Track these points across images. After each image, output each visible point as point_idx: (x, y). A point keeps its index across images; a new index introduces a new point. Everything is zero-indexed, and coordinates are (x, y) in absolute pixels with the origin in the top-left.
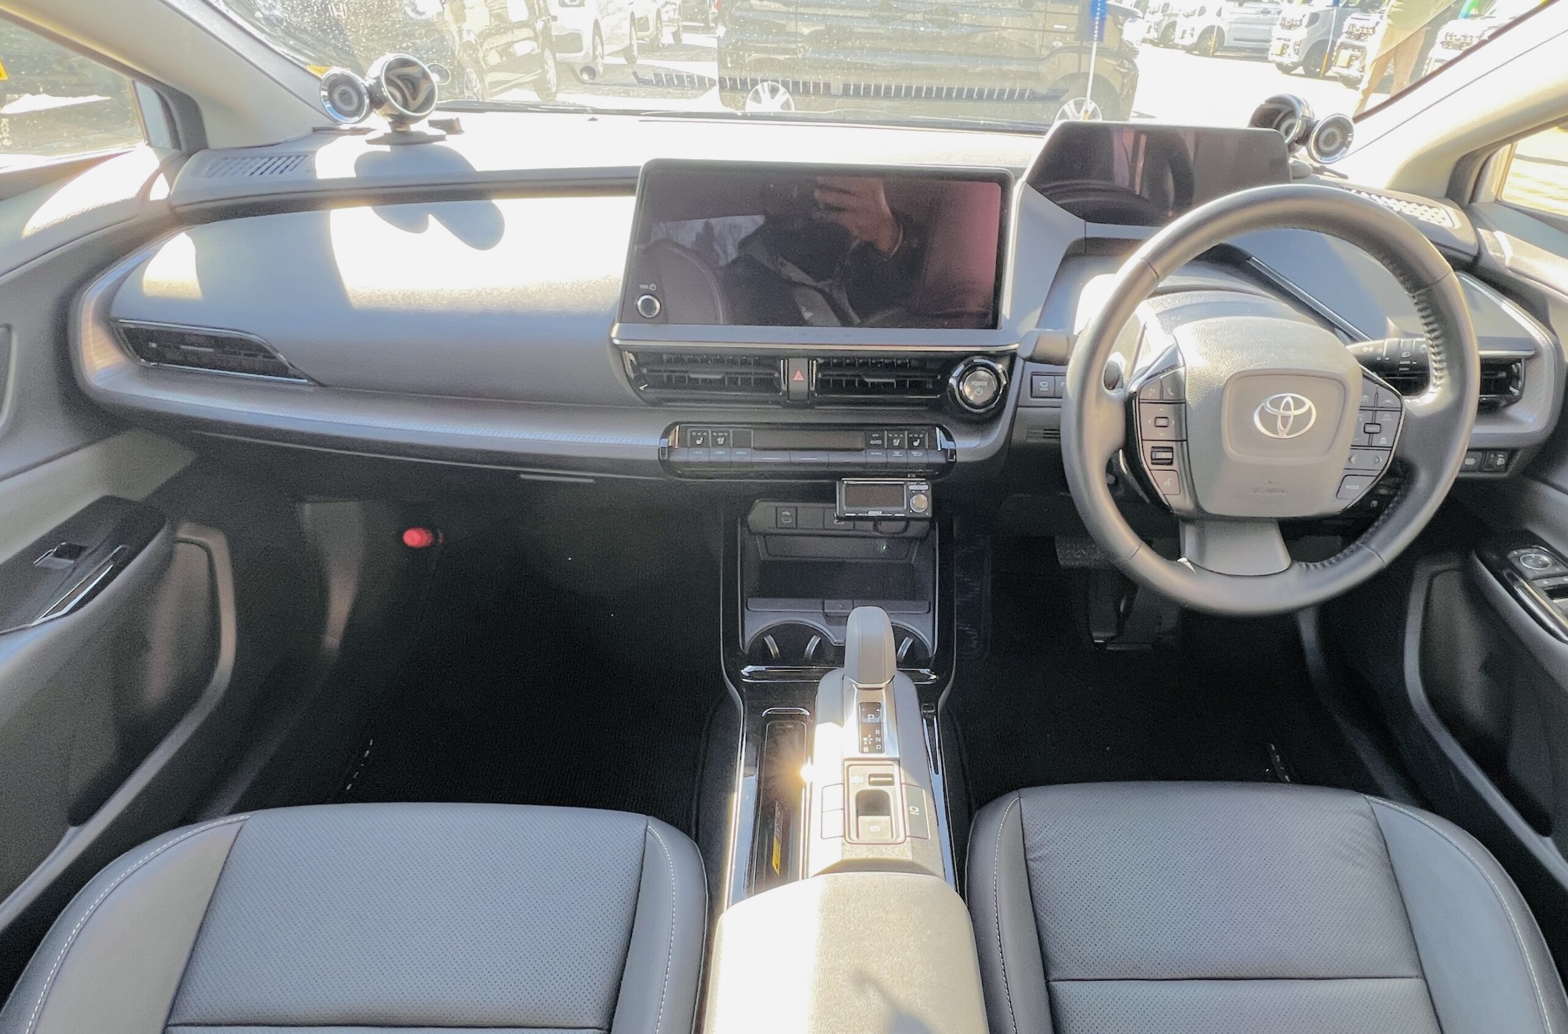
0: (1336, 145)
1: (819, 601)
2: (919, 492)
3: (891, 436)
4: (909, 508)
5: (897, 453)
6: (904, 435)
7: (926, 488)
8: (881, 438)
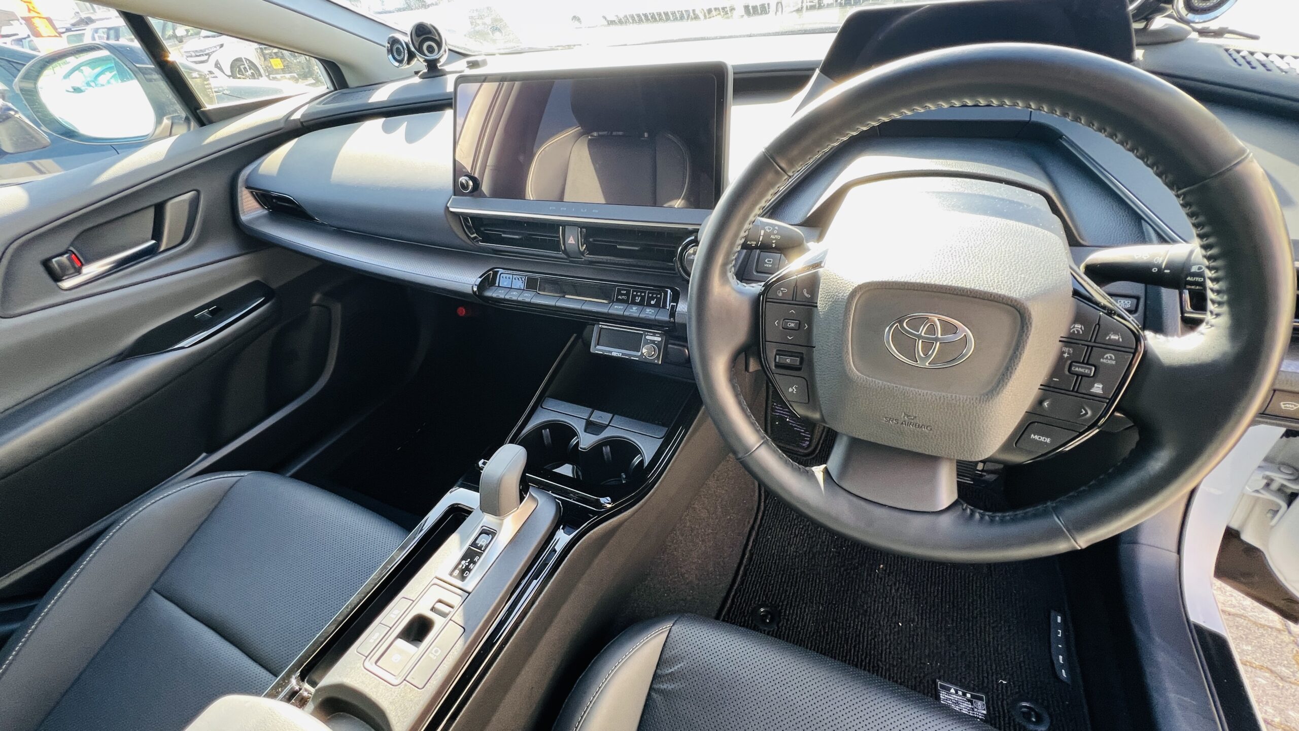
1: (590, 410)
2: (653, 342)
3: (635, 293)
4: (642, 354)
5: (635, 308)
6: (645, 294)
7: (659, 339)
8: (627, 294)
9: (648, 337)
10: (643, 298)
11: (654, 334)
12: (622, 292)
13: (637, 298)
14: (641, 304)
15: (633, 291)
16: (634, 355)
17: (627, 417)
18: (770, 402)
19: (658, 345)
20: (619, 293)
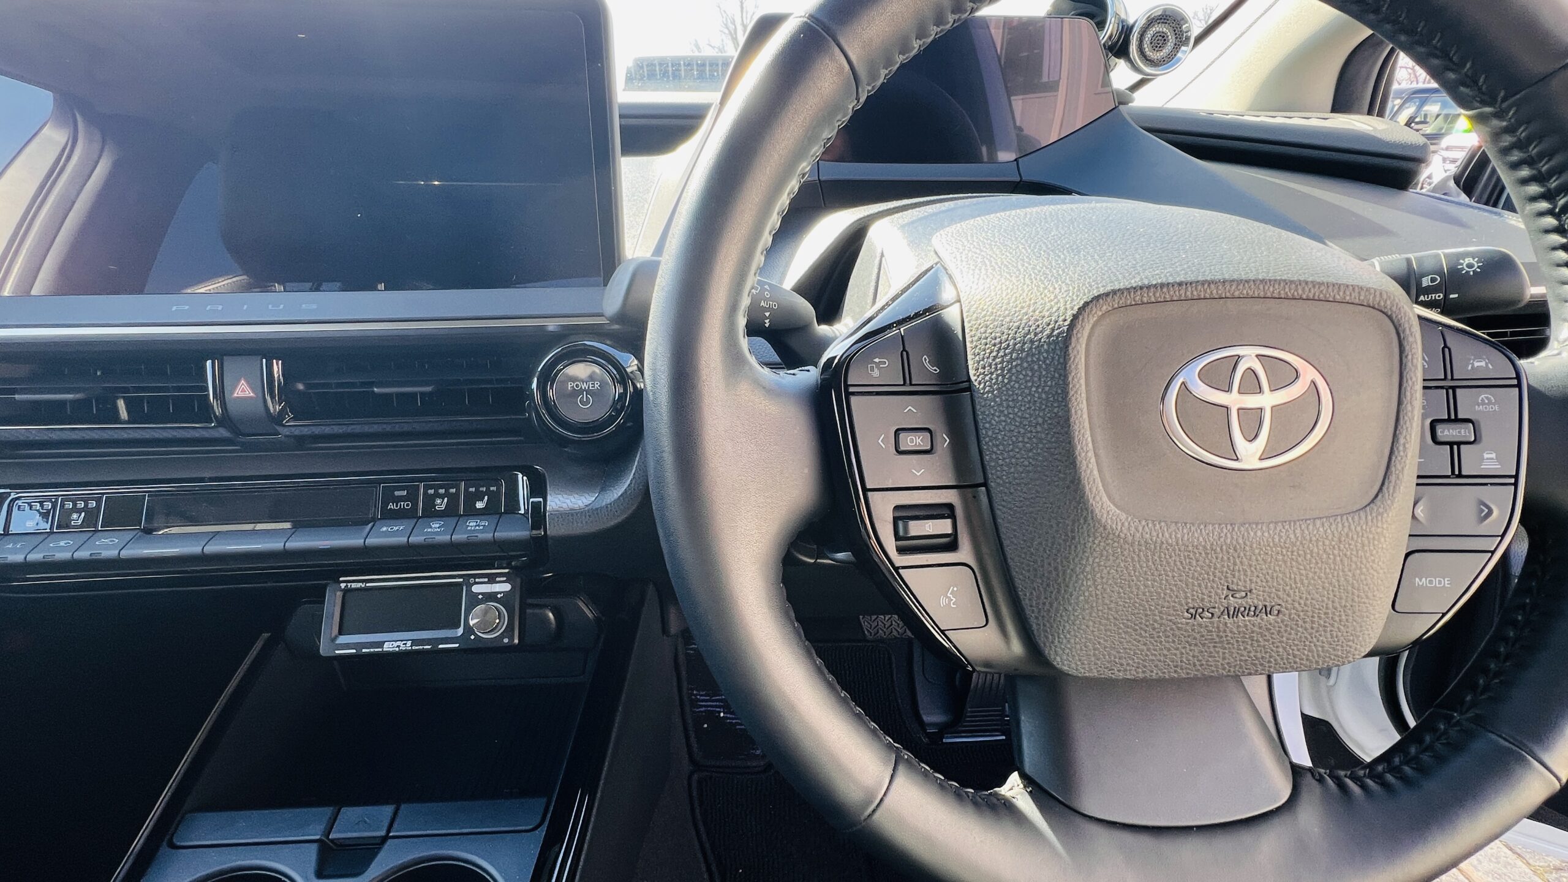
0: (1170, 46)
1: (328, 812)
2: (491, 597)
3: (431, 492)
4: (469, 630)
5: (436, 525)
6: (458, 490)
7: (507, 587)
8: (412, 497)
9: (476, 589)
10: (453, 500)
11: (492, 579)
12: (397, 493)
13: (439, 501)
14: (450, 512)
15: (426, 488)
16: (448, 639)
17: (430, 800)
18: (685, 690)
19: (505, 600)
20: (389, 497)
